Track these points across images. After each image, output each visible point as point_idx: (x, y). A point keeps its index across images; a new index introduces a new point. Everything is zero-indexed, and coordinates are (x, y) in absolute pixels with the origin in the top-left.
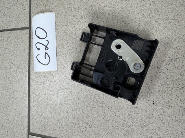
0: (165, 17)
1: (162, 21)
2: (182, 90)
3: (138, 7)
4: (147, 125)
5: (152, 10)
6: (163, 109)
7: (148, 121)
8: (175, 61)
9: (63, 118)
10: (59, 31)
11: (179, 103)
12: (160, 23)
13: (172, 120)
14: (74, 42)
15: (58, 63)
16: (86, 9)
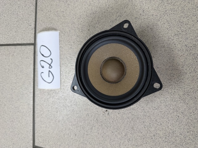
0: (161, 45)
1: (159, 49)
2: (172, 114)
4: (141, 145)
5: (150, 36)
7: (142, 141)
8: (168, 87)
9: (66, 134)
10: (63, 50)
11: (169, 126)
12: (157, 49)
13: (162, 141)
15: (61, 81)
16: (89, 30)
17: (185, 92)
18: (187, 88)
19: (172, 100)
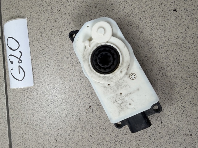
0: (151, 14)
1: (148, 20)
2: (175, 105)
3: (119, 4)
5: (135, 6)
6: (154, 129)
7: (138, 143)
8: (166, 69)
9: (45, 140)
10: (33, 39)
11: (173, 121)
12: (145, 22)
13: (165, 142)
14: (50, 52)
15: (35, 78)
16: (60, 10)
17: (191, 72)
18: (193, 67)
19: (173, 85)
